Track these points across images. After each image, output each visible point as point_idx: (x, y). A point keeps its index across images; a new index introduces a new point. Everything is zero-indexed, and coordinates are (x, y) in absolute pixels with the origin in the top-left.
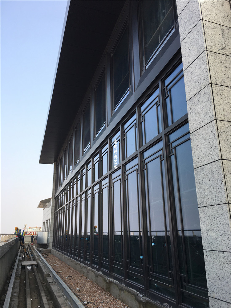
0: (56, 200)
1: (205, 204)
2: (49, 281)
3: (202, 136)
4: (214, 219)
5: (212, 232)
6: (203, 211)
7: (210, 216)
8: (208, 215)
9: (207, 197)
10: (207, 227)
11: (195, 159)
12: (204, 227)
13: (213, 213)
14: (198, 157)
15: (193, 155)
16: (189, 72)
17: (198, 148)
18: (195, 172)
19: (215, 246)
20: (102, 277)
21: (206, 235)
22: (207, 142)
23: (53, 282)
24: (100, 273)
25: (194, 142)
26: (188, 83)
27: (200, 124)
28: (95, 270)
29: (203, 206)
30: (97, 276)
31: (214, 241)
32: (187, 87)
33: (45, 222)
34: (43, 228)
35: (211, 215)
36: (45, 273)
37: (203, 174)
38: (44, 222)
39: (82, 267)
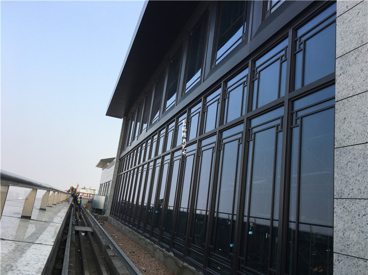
0: (120, 161)
1: (346, 195)
2: (110, 255)
3: (354, 107)
4: (357, 217)
5: (352, 233)
6: (341, 204)
7: (351, 211)
8: (350, 210)
9: (351, 187)
10: (344, 225)
11: (338, 135)
12: (338, 225)
13: (356, 209)
14: (344, 134)
15: (337, 130)
16: (345, 19)
17: (346, 122)
18: (336, 152)
19: (353, 251)
20: (173, 259)
21: (341, 234)
22: (363, 115)
23: (114, 256)
24: (171, 254)
25: (341, 113)
26: (342, 33)
27: (354, 91)
28: (164, 250)
29: (342, 197)
30: (167, 257)
31: (353, 244)
32: (340, 39)
33: (103, 185)
34: (100, 191)
35: (353, 210)
36: (104, 244)
37: (349, 157)
38: (101, 185)
39: (146, 244)
